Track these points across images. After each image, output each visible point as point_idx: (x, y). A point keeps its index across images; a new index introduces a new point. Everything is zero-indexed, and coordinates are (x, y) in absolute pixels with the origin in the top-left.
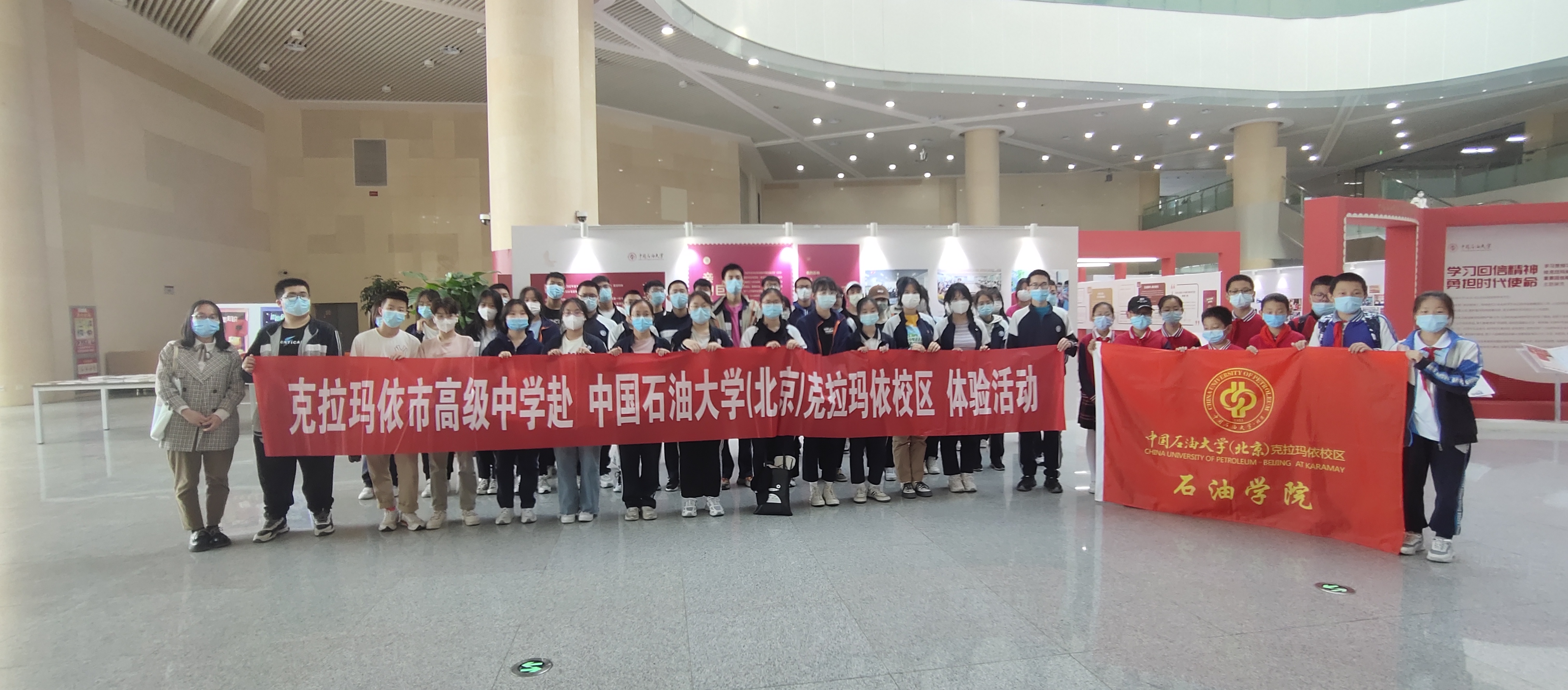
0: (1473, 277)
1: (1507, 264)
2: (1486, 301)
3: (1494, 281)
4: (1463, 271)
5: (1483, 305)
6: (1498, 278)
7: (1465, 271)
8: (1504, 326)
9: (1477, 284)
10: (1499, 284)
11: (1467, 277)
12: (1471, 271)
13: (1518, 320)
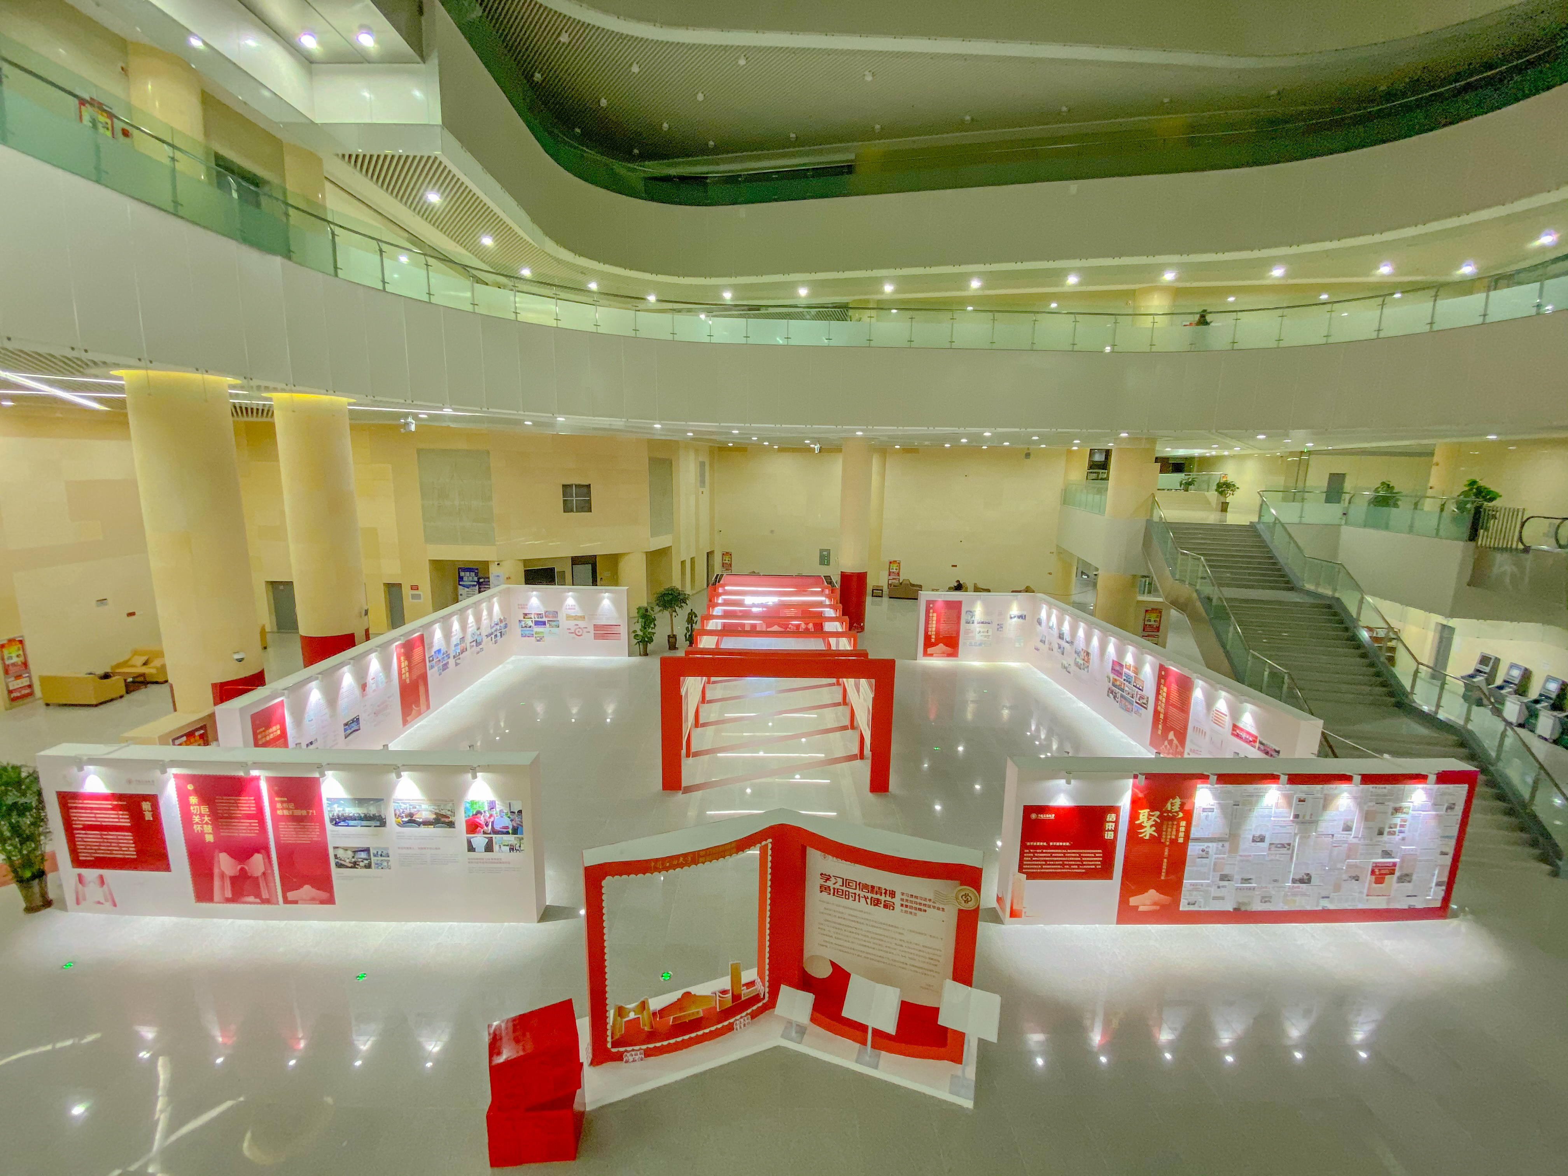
0: (842, 888)
2: (852, 912)
3: (859, 895)
4: (833, 880)
5: (849, 915)
6: (862, 894)
7: (835, 881)
8: (867, 939)
9: (846, 895)
10: (862, 900)
11: (837, 886)
12: (840, 881)
13: (879, 937)
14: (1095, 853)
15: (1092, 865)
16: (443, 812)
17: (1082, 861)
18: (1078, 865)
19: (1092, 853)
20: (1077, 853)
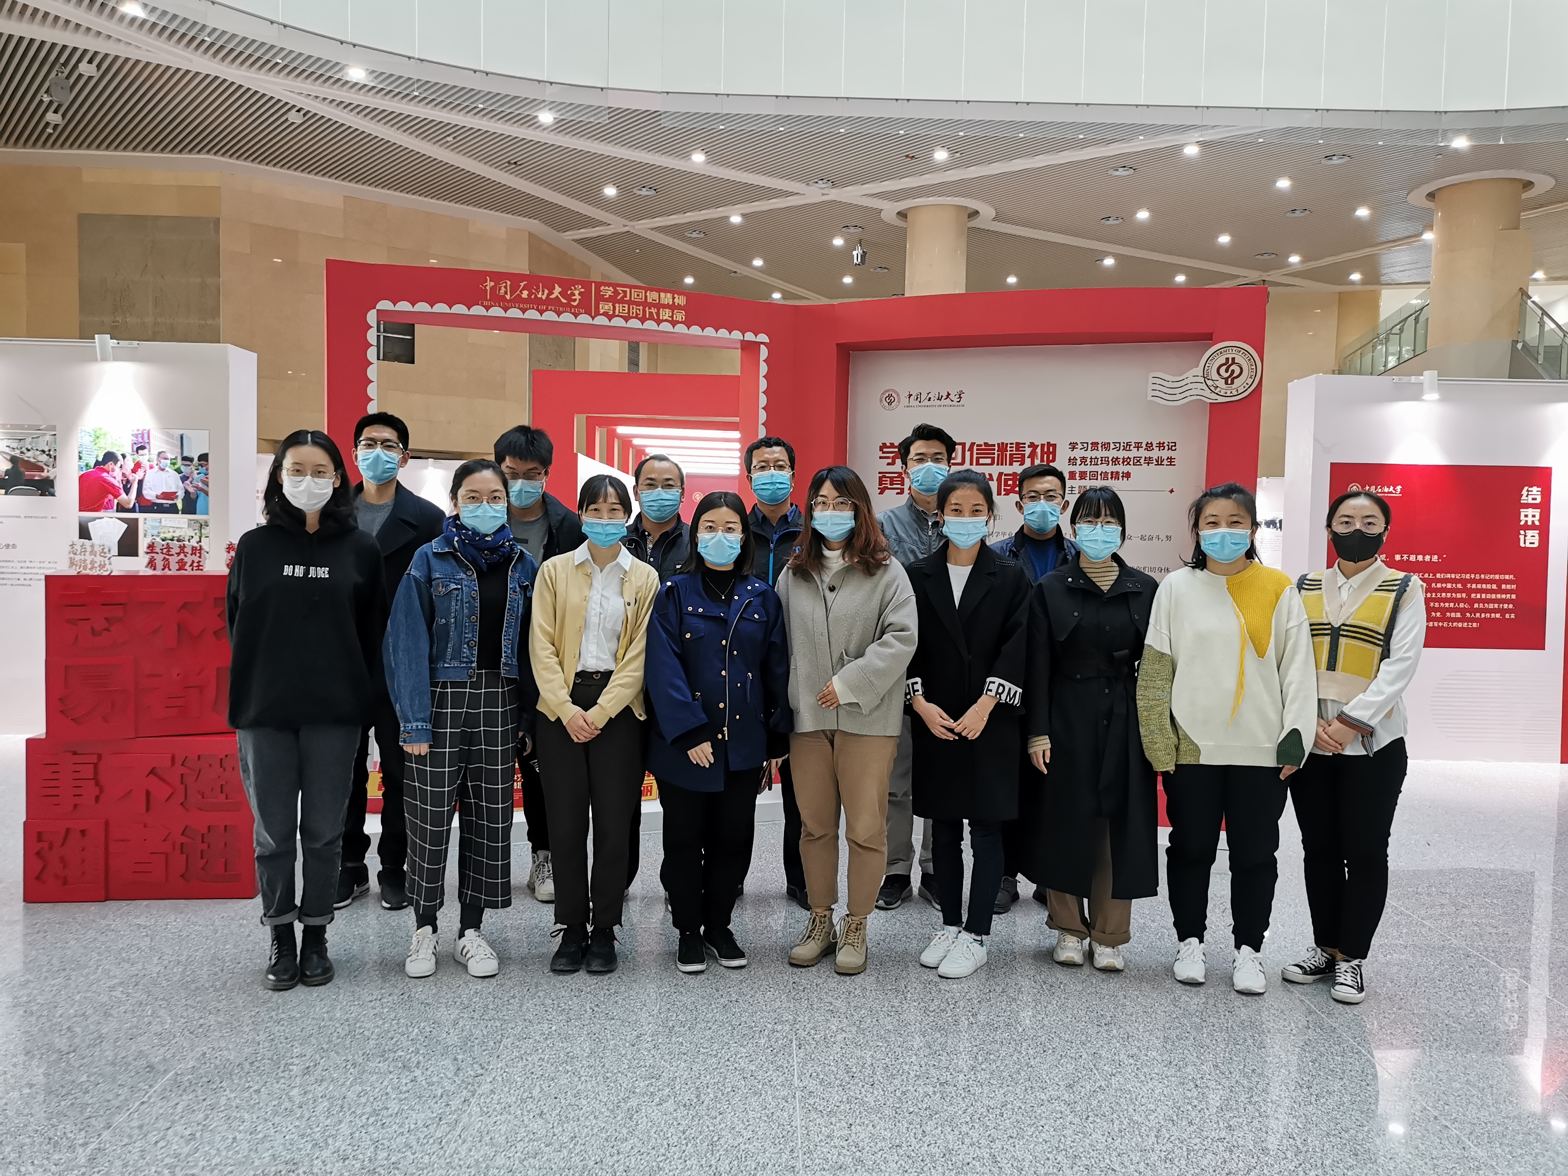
1: (994, 440)
14: (1499, 583)
15: (1494, 611)
16: (29, 456)
17: (1471, 602)
18: (1463, 611)
19: (1491, 582)
20: (1460, 581)
